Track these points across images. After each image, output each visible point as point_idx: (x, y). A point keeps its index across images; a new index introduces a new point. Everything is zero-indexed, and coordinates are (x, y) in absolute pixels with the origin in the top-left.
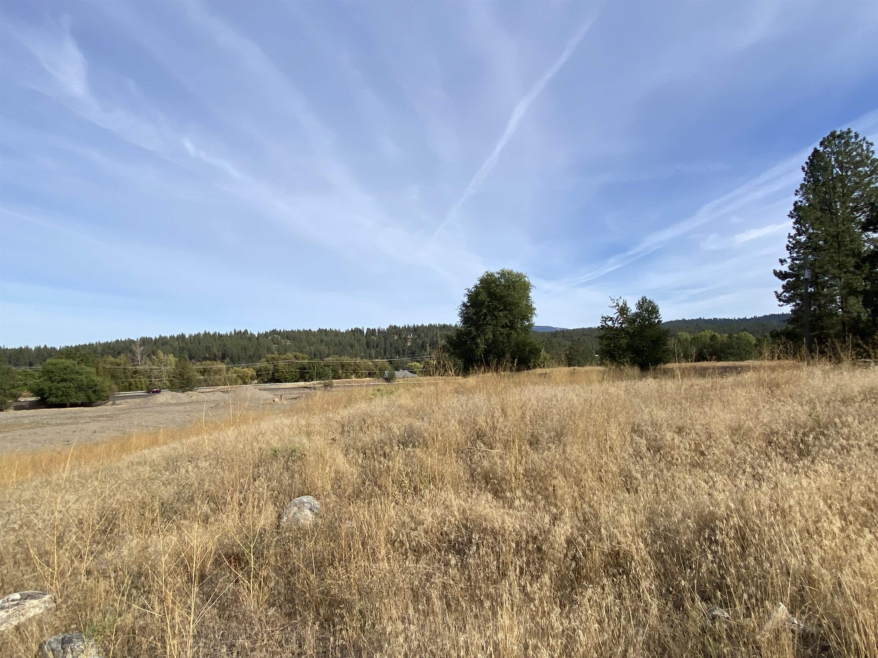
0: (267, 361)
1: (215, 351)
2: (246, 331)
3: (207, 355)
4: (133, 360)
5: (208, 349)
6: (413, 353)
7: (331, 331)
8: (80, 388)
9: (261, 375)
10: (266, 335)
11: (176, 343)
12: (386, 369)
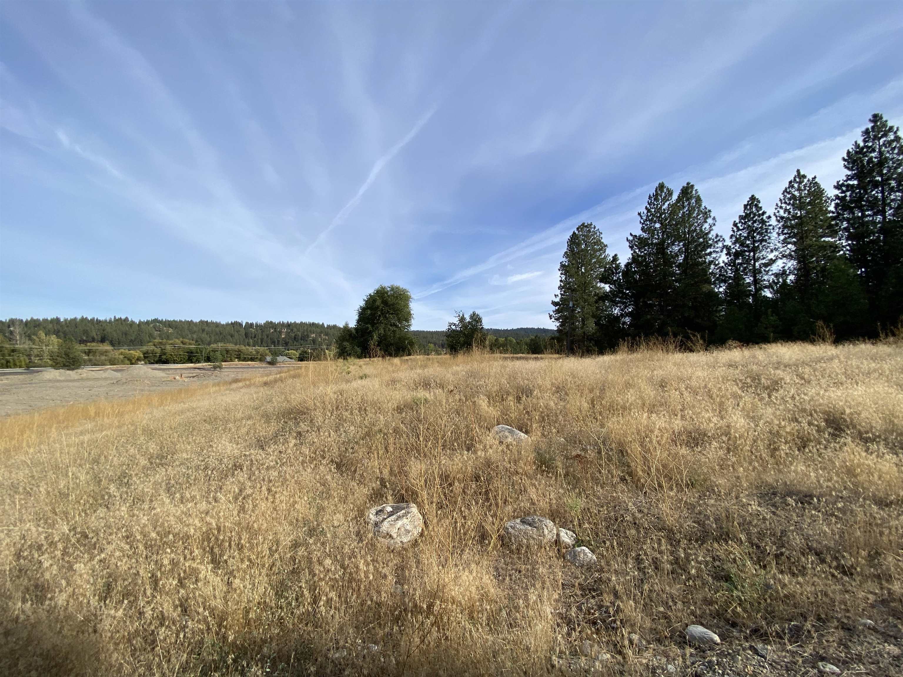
0: (154, 345)
1: (94, 334)
2: (127, 319)
3: (85, 338)
4: (10, 339)
5: (86, 332)
6: (286, 344)
7: (212, 323)
9: (147, 357)
10: (148, 323)
11: (51, 326)
12: (266, 355)
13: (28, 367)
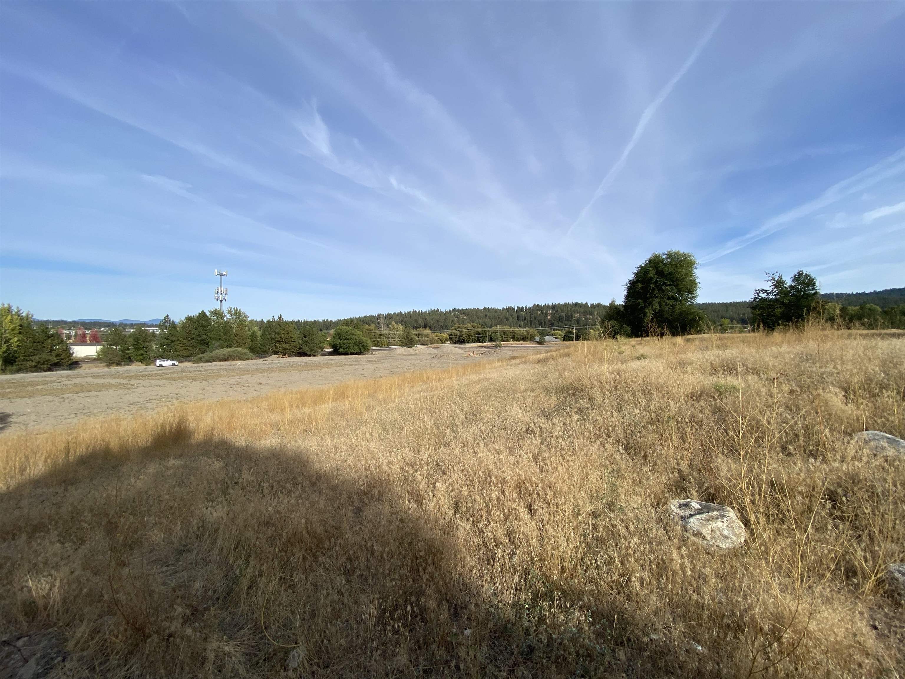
0: (455, 329)
1: (420, 322)
2: (438, 309)
3: (416, 325)
4: (379, 328)
5: (416, 321)
6: (552, 325)
7: (492, 309)
8: (355, 344)
9: (451, 338)
10: (450, 312)
11: (398, 318)
12: (535, 335)
13: (388, 346)
